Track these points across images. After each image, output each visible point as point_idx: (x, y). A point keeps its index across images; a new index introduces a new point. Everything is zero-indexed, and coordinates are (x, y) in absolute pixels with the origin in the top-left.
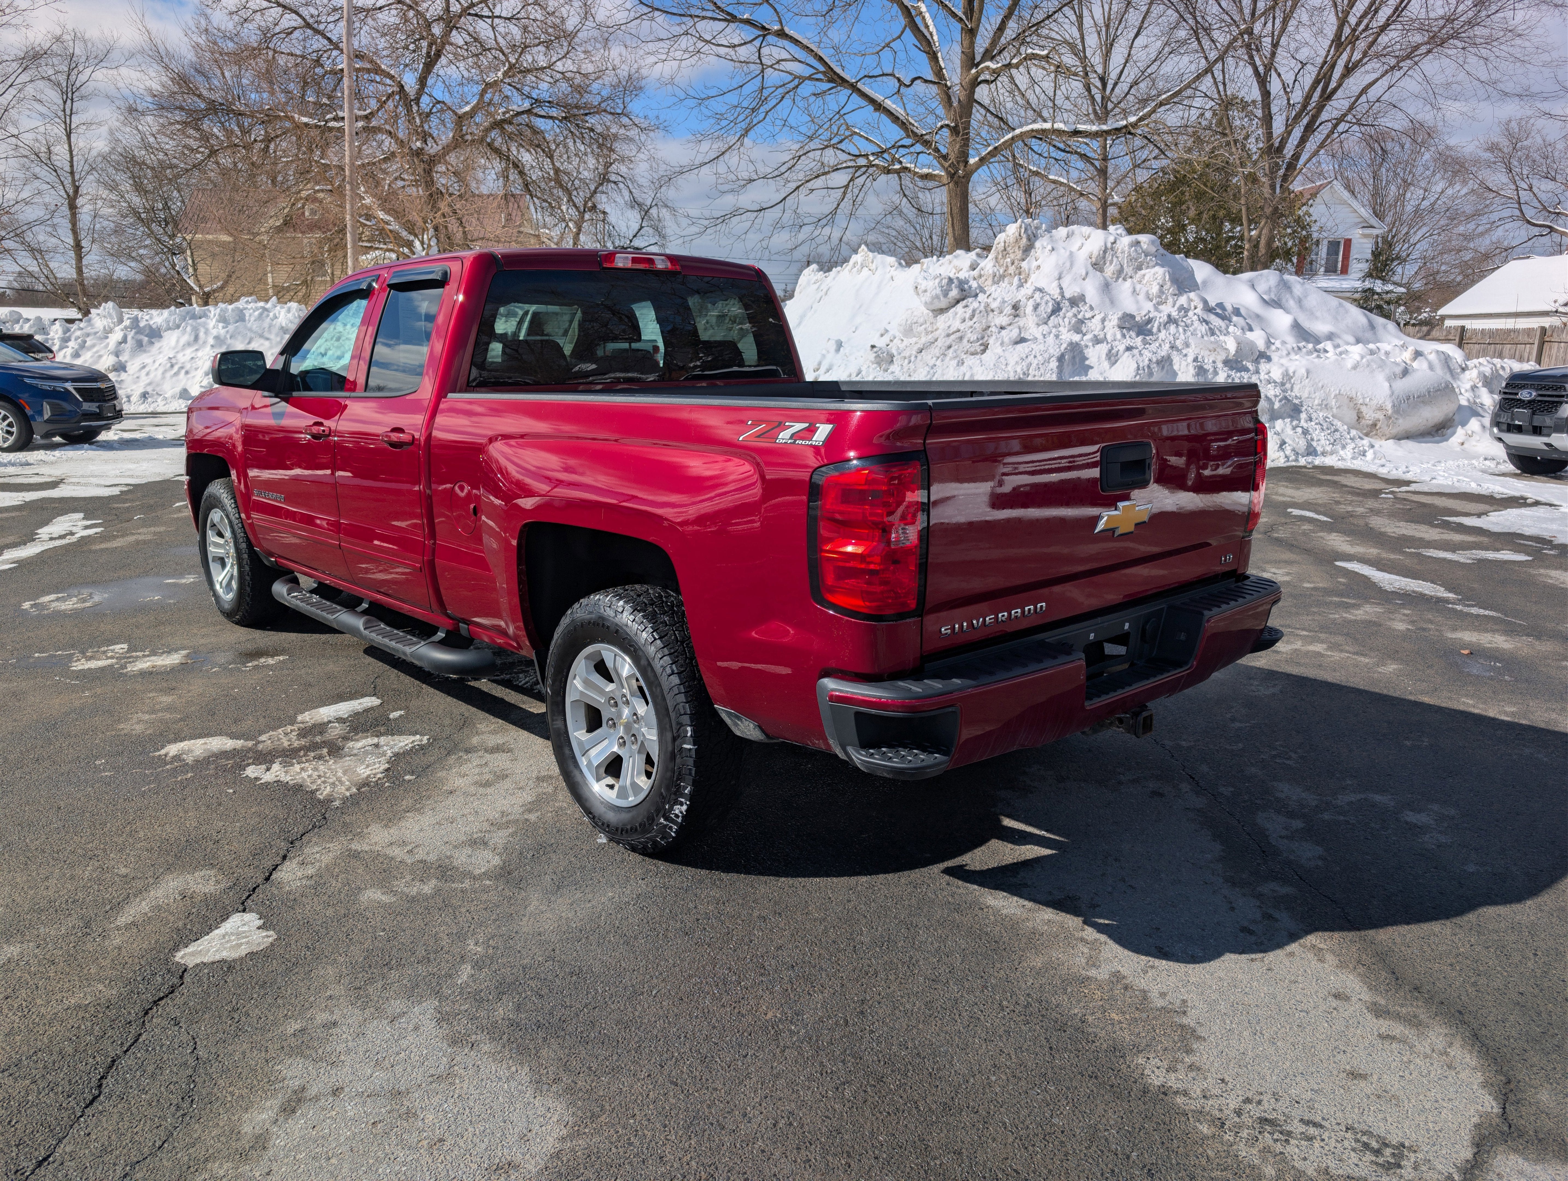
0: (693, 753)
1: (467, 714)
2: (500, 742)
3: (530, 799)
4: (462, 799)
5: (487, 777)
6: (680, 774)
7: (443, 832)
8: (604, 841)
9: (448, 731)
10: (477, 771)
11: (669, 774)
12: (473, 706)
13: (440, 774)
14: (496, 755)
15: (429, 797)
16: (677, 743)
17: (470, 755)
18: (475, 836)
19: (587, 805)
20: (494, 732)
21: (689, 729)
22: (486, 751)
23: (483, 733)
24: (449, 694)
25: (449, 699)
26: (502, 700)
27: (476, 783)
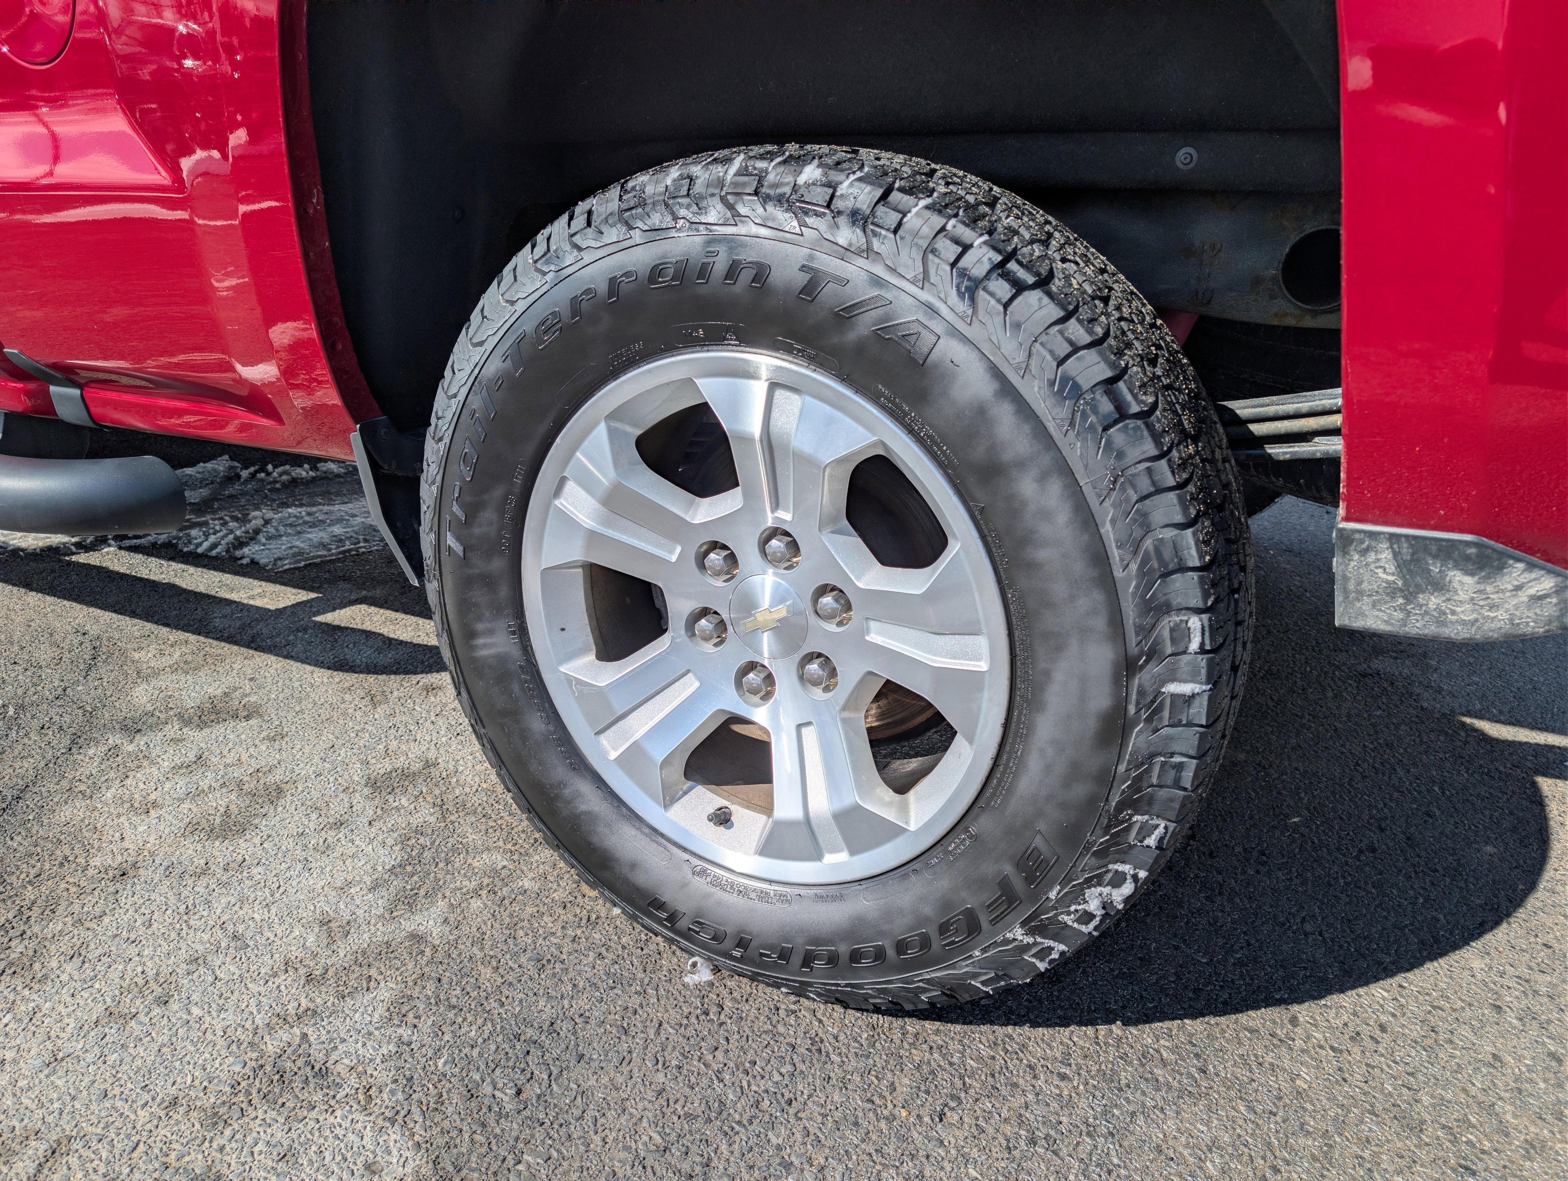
0: (1199, 712)
1: (94, 630)
2: (216, 690)
3: (388, 858)
4: (164, 893)
5: (219, 801)
6: (1137, 784)
7: (145, 1054)
8: (704, 975)
9: (53, 680)
10: (181, 784)
11: (1081, 791)
12: (104, 607)
13: (65, 813)
14: (219, 730)
15: (51, 908)
16: (1145, 678)
17: (141, 741)
18: (271, 1047)
19: (640, 879)
20: (185, 667)
21: (1195, 623)
22: (186, 722)
23: (156, 673)
24: (29, 586)
25: (33, 598)
26: (172, 587)
27: (193, 828)
